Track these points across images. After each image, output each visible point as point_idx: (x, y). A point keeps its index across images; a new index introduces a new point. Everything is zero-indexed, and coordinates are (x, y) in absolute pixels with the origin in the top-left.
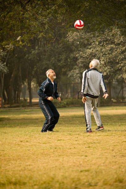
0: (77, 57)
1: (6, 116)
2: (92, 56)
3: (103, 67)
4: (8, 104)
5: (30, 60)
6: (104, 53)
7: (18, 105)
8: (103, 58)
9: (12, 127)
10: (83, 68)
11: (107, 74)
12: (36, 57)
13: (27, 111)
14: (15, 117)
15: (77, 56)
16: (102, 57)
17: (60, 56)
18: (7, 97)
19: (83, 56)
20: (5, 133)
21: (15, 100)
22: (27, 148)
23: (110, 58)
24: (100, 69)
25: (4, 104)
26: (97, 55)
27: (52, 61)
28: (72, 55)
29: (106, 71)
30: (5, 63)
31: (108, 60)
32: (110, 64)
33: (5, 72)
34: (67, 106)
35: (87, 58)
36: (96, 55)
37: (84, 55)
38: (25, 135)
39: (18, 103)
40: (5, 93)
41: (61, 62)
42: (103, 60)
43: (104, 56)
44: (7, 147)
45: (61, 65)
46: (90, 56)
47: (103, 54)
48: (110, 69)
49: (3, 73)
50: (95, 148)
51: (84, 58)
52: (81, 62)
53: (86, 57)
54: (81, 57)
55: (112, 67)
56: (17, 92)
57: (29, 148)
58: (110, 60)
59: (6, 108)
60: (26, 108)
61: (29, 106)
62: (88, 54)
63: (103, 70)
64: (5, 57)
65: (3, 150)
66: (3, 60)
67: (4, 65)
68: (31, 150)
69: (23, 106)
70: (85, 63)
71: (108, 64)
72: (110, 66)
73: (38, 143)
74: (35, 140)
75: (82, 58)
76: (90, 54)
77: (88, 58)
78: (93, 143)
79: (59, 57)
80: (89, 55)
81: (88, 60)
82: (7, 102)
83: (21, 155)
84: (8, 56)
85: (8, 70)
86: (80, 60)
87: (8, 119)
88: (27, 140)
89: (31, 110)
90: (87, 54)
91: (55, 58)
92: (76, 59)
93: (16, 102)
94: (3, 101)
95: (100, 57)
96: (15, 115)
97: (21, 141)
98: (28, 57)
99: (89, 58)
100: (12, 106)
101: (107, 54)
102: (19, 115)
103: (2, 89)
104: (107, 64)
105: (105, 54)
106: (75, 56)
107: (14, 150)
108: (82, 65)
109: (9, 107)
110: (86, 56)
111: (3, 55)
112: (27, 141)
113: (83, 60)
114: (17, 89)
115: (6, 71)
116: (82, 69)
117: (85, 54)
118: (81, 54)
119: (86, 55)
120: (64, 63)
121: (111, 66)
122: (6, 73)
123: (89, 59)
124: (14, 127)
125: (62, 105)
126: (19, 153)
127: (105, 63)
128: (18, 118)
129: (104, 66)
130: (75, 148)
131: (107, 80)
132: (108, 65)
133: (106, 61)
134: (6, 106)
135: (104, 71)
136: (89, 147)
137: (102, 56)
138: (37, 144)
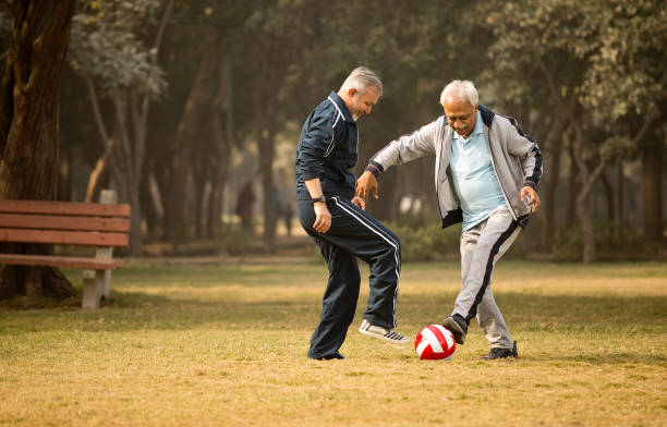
0: (493, 27)
1: (152, 290)
2: (563, 24)
3: (614, 78)
4: (164, 239)
5: (271, 35)
6: (619, 9)
7: (209, 244)
8: (612, 35)
9: (172, 328)
10: (520, 80)
11: (631, 108)
12: (298, 22)
13: (248, 274)
14: (189, 293)
15: (490, 20)
16: (610, 30)
17: (412, 19)
18: (159, 209)
19: (519, 21)
20: (140, 347)
21: (198, 222)
22: (222, 396)
23: (646, 32)
24: (600, 86)
25: (146, 241)
26: (588, 17)
27: (374, 45)
28: (467, 19)
29: (624, 96)
30: (154, 51)
31: (636, 42)
32: (645, 61)
33: (151, 93)
34: (437, 255)
35: (540, 33)
36: (582, 16)
37: (524, 19)
38: (218, 355)
39: (211, 236)
40: (154, 189)
41: (416, 50)
42: (614, 45)
43: (621, 23)
44: (142, 389)
45: (414, 65)
46: (551, 21)
47: (617, 16)
48: (647, 84)
49: (141, 97)
50: (486, 400)
51: (522, 30)
52: (507, 50)
53: (534, 27)
54: (511, 27)
55: (658, 78)
56: (208, 187)
57: (227, 397)
58: (648, 44)
59: (154, 256)
60: (248, 259)
61: (259, 251)
62: (545, 10)
63: (614, 92)
64: (153, 21)
65: (126, 400)
66: (144, 31)
67: (148, 60)
68: (236, 401)
69: (235, 251)
70: (528, 59)
71: (635, 62)
72: (647, 72)
73: (268, 381)
74: (257, 373)
75: (513, 34)
76: (553, 16)
77: (544, 30)
78: (483, 385)
79: (405, 23)
80: (547, 17)
81: (544, 41)
82: (159, 231)
83: (193, 415)
84: (166, 18)
85: (166, 84)
86: (503, 43)
87: (160, 301)
88: (224, 370)
89: (269, 268)
90: (539, 12)
91: (389, 30)
92: (485, 37)
93: (204, 232)
94: (144, 226)
95: (598, 26)
96: (192, 285)
97: (201, 374)
98: (261, 24)
99: (549, 31)
100: (182, 248)
101: (632, 17)
102: (208, 286)
103: (139, 168)
104: (631, 62)
105: (624, 15)
106: (484, 21)
107: (170, 400)
108: (513, 66)
109: (166, 254)
110: (533, 22)
111: (143, 9)
112: (224, 374)
113: (519, 41)
114: (211, 171)
115: (155, 87)
116: (513, 83)
117: (526, 15)
118: (512, 14)
119: (532, 17)
120: (430, 52)
121: (651, 70)
122: (155, 98)
123: (546, 35)
124: (180, 329)
125: (415, 251)
126: (188, 410)
127: (623, 59)
128: (203, 299)
129: (619, 73)
130: (406, 398)
131: (633, 136)
132: (637, 69)
133: (629, 49)
134: (156, 248)
135: (618, 96)
136: (464, 397)
137: (612, 24)
138: (261, 384)
